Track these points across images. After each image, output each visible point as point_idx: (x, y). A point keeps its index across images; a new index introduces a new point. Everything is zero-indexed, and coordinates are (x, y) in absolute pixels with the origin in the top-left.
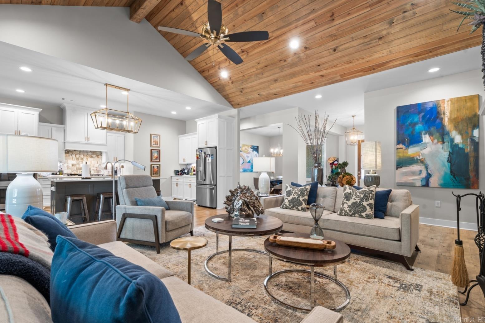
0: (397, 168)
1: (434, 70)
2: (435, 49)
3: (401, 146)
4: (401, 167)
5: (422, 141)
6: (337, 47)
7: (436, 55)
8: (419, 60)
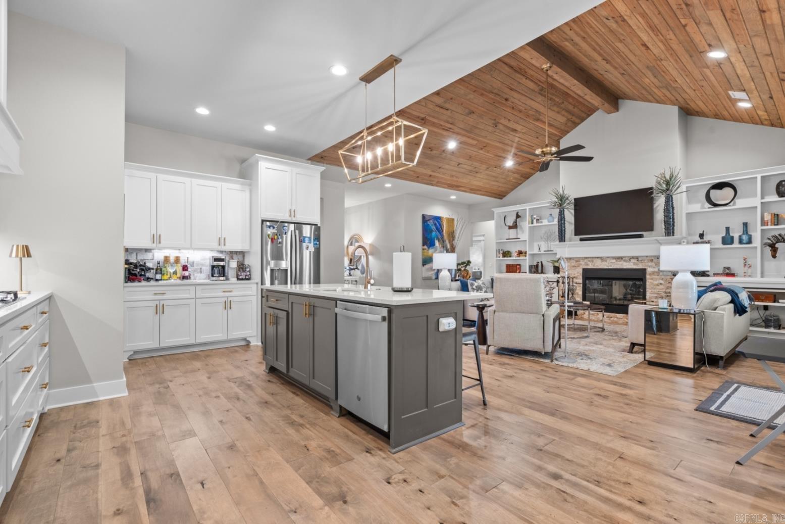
0: (423, 265)
1: (453, 197)
2: (478, 190)
3: (425, 247)
4: (425, 265)
5: (435, 245)
6: (462, 164)
7: (475, 193)
8: (471, 193)
